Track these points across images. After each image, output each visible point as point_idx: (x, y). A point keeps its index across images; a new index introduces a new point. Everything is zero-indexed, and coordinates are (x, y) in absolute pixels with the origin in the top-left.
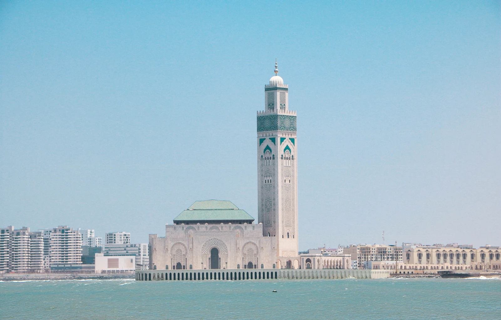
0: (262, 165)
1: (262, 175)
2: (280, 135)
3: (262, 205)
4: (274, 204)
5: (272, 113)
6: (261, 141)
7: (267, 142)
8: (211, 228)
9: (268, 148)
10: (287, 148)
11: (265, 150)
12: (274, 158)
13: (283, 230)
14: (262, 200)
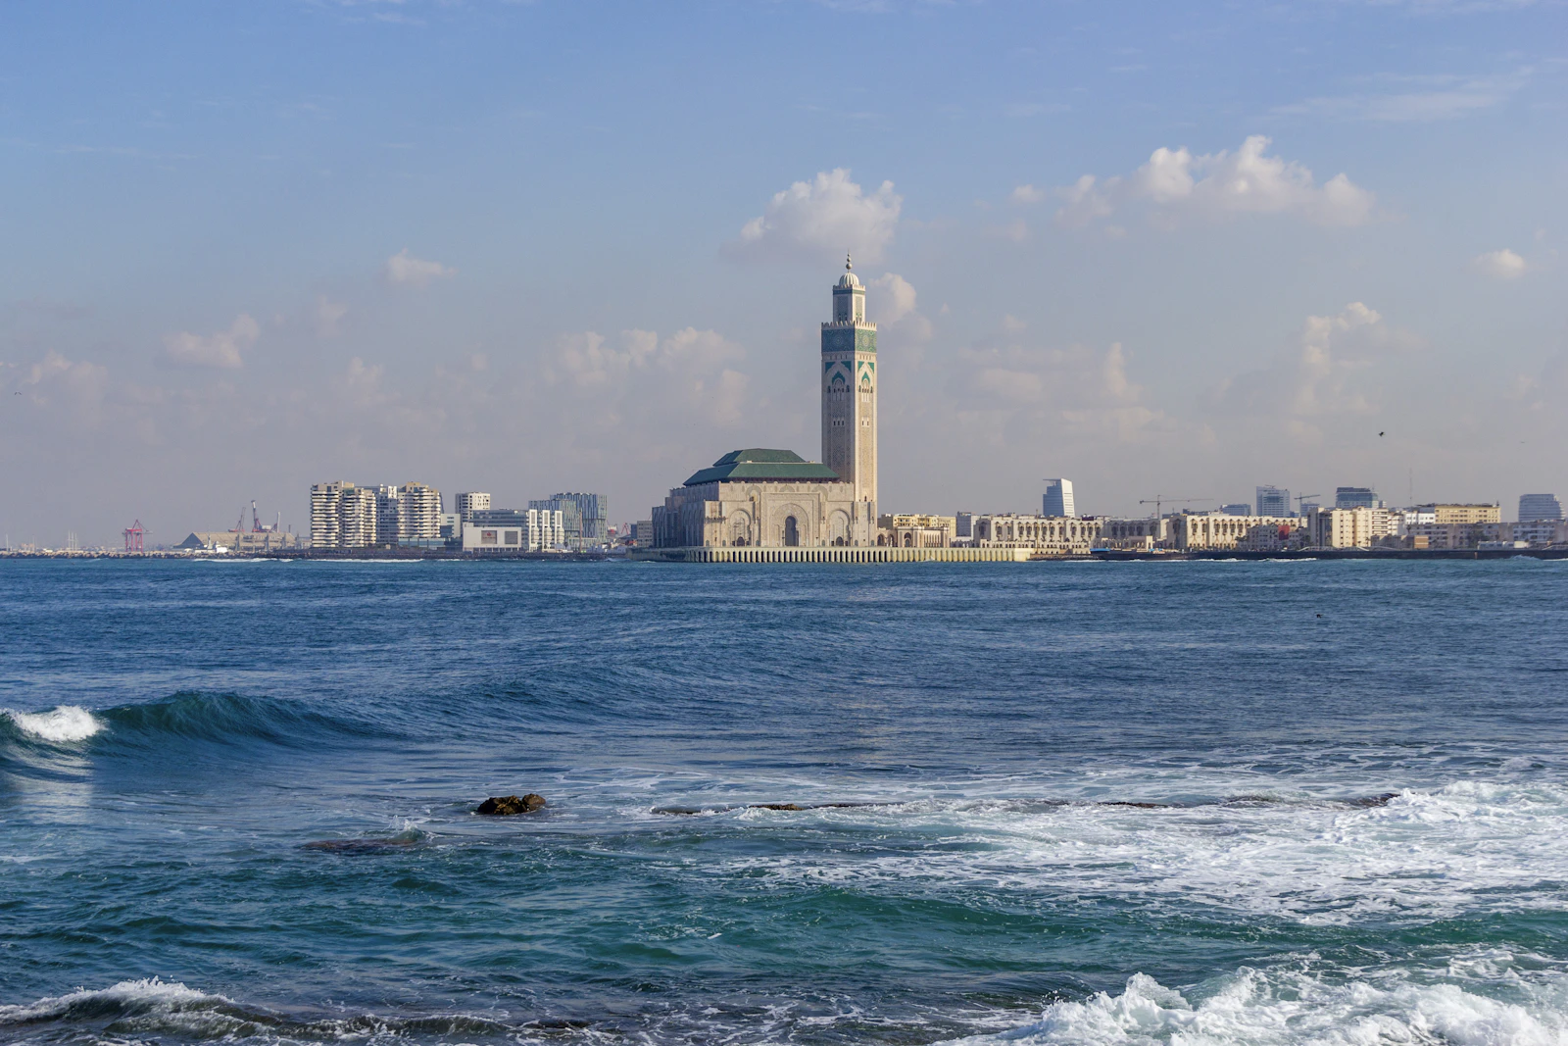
0: (830, 400)
1: (829, 415)
2: (858, 358)
3: (829, 457)
4: (848, 456)
5: (842, 325)
6: (827, 366)
7: (838, 368)
8: (783, 490)
9: (839, 375)
10: (866, 376)
11: (834, 379)
12: (848, 391)
13: (860, 493)
14: (829, 450)
